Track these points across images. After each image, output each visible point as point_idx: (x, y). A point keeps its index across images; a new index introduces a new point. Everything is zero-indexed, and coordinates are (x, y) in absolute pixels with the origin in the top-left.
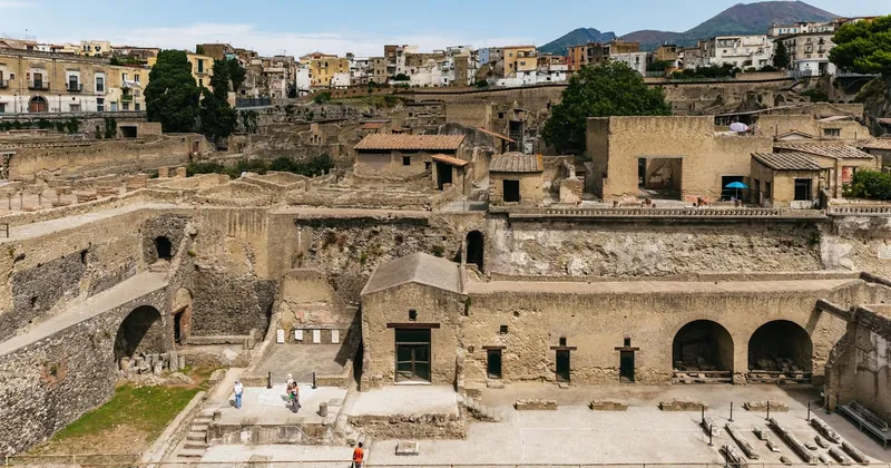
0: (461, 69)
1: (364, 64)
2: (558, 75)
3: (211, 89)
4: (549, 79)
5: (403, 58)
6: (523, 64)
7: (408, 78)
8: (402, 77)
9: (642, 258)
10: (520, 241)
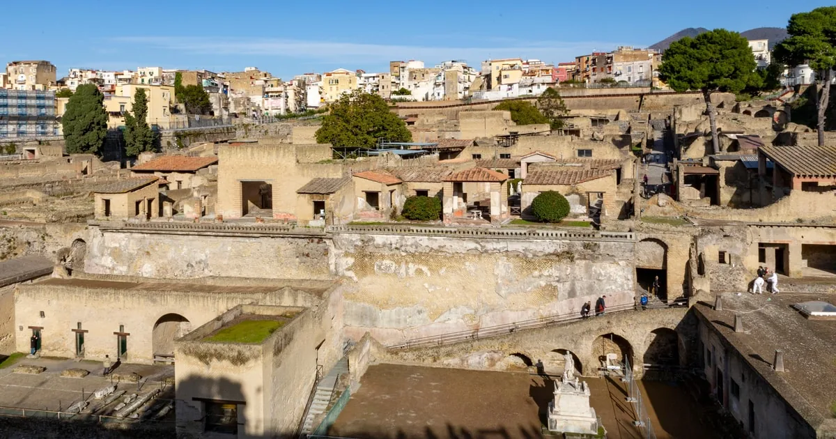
0: (452, 83)
1: (371, 79)
2: (539, 87)
3: (132, 114)
4: (530, 91)
5: (406, 73)
6: (506, 77)
7: (409, 93)
8: (403, 92)
9: (194, 265)
10: (109, 248)
